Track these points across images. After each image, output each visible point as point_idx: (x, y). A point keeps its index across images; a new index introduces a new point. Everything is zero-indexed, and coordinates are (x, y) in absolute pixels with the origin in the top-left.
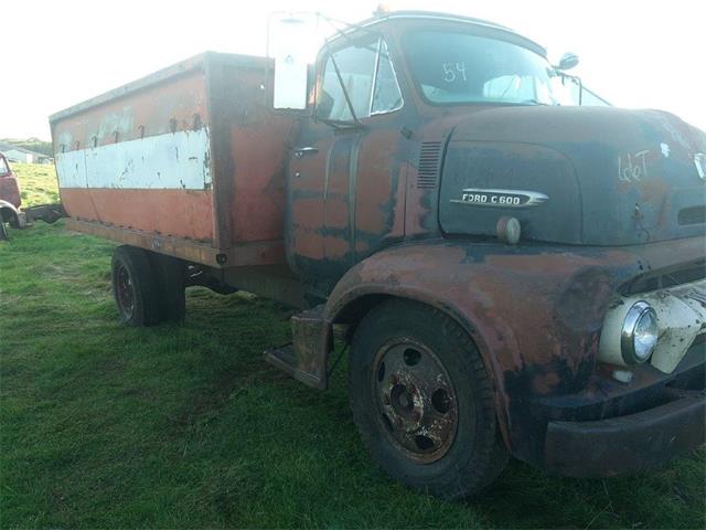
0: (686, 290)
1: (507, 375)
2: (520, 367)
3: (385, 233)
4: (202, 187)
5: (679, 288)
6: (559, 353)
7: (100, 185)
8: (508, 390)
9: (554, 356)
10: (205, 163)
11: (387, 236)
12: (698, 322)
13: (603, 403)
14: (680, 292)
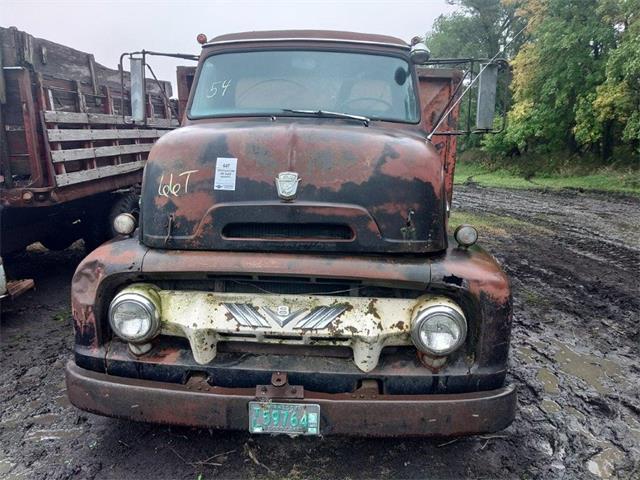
13: (106, 360)
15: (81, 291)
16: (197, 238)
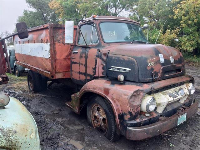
0: (166, 92)
1: (119, 115)
2: (121, 113)
3: (94, 75)
4: (48, 58)
5: (164, 91)
6: (130, 110)
7: (24, 54)
8: (119, 118)
9: (129, 111)
10: (49, 52)
11: (94, 76)
12: (167, 101)
13: (141, 122)
14: (164, 93)
15: (133, 101)
16: (160, 77)
